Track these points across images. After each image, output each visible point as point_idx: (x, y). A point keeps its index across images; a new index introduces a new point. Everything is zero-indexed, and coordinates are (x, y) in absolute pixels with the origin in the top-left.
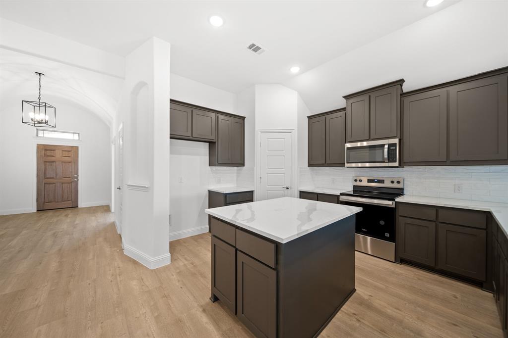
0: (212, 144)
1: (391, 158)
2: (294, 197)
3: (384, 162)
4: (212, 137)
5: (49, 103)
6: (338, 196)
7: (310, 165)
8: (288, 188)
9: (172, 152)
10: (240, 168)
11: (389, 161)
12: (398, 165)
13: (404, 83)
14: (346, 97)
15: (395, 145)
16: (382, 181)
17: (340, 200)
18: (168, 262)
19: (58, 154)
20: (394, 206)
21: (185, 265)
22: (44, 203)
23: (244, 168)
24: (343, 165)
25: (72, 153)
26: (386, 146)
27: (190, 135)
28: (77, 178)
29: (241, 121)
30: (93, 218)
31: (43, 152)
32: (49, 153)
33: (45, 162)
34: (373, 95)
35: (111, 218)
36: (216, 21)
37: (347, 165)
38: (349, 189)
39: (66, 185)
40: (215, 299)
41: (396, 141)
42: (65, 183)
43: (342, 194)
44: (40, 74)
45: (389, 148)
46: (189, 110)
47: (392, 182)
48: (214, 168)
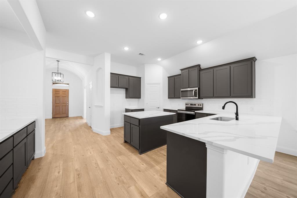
0: (127, 89)
1: (195, 96)
2: (161, 111)
3: (193, 97)
4: (127, 87)
5: (62, 73)
6: (177, 111)
7: (169, 98)
8: (158, 108)
9: (111, 93)
10: (139, 99)
11: (195, 97)
12: (197, 98)
13: (201, 66)
14: (181, 70)
15: (196, 90)
16: (195, 105)
17: (178, 112)
18: (110, 134)
19: (61, 93)
20: (194, 114)
21: (115, 135)
22: (55, 115)
23: (141, 99)
24: (180, 98)
25: (66, 92)
26: (194, 91)
27: (118, 86)
28: (68, 103)
29: (139, 79)
30: (77, 121)
31: (55, 92)
32: (57, 93)
33: (56, 96)
34: (190, 70)
35: (84, 121)
36: (126, 49)
37: (181, 98)
38: (184, 108)
39: (64, 107)
40: (125, 142)
41: (197, 89)
42: (63, 106)
43: (178, 110)
44: (58, 61)
45: (195, 91)
46: (117, 76)
47: (199, 105)
48: (128, 99)
